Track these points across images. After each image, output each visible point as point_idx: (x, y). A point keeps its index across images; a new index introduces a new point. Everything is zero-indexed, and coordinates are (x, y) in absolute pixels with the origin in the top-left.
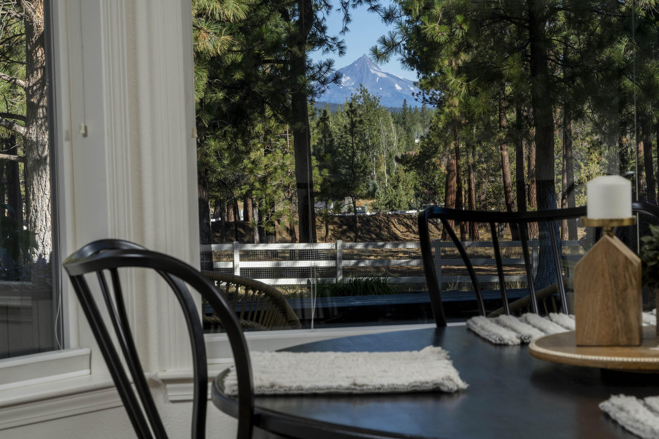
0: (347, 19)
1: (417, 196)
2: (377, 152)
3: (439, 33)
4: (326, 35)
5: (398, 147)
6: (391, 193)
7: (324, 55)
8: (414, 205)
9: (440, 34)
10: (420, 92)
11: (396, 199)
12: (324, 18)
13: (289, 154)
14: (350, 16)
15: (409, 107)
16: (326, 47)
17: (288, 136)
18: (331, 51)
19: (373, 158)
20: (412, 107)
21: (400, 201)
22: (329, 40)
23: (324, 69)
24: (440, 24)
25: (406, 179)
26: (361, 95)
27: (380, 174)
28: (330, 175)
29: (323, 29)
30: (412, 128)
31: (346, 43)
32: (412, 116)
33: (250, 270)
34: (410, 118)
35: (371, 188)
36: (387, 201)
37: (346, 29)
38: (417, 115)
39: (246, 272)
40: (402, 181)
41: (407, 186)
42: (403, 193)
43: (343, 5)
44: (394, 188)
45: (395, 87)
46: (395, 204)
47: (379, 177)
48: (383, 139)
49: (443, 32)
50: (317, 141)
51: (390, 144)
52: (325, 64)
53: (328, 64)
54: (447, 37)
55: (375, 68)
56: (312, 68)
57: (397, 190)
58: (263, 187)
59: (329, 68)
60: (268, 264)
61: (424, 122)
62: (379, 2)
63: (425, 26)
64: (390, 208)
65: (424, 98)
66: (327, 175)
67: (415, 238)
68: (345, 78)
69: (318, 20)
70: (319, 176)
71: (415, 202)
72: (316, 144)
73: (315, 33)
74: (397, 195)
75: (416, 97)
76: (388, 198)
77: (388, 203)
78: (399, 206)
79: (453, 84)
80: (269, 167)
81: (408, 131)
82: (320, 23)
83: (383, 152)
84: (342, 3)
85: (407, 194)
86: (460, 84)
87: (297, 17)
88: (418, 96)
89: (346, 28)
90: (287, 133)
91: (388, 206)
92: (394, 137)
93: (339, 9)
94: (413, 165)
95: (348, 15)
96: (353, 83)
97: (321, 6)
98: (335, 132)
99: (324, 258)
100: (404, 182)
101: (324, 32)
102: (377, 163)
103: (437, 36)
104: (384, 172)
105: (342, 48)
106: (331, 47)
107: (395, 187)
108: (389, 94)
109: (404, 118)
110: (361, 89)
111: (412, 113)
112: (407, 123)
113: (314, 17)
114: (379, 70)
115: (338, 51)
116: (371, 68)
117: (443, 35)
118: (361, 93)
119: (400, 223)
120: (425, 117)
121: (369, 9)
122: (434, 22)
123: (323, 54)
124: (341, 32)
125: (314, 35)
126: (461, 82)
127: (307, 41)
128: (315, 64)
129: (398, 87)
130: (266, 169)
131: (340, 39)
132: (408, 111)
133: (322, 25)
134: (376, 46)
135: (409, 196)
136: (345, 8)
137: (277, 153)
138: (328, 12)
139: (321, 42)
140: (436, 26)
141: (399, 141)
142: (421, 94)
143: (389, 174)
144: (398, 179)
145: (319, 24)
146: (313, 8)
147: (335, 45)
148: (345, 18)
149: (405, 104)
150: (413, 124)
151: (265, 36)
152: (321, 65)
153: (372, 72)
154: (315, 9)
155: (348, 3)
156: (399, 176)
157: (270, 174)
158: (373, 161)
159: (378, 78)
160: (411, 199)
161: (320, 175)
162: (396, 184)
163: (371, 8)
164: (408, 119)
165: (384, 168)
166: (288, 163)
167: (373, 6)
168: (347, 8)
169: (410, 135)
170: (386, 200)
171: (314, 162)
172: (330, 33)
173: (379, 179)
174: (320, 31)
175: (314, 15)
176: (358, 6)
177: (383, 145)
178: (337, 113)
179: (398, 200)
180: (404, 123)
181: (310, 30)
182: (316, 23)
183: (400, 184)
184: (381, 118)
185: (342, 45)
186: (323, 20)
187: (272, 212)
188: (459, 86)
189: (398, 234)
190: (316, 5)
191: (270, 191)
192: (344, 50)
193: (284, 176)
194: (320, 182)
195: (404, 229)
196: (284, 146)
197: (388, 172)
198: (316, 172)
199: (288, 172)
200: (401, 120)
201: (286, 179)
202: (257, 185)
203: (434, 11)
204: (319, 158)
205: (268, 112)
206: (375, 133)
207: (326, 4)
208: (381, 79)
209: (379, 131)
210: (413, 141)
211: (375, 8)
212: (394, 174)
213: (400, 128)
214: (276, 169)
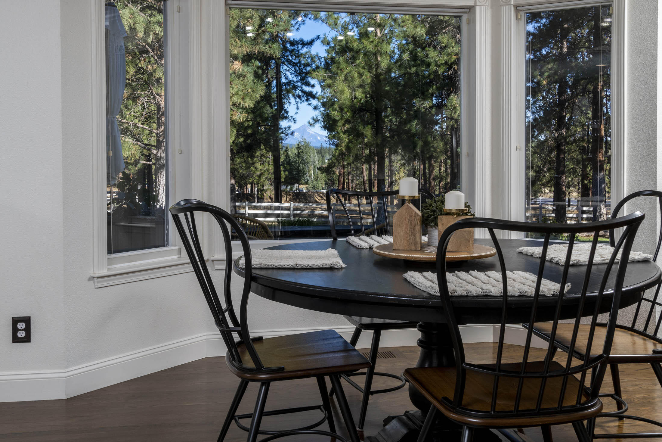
0: (298, 108)
1: (326, 184)
2: (309, 165)
3: (337, 115)
5: (318, 163)
6: (314, 182)
7: (287, 123)
8: (324, 188)
10: (328, 140)
13: (271, 165)
19: (307, 168)
20: (325, 147)
22: (290, 117)
23: (287, 129)
24: (337, 112)
25: (321, 177)
27: (310, 174)
28: (288, 174)
29: (287, 113)
32: (324, 150)
33: (253, 214)
35: (306, 180)
37: (297, 112)
39: (251, 215)
41: (322, 180)
42: (320, 183)
43: (296, 102)
48: (312, 160)
49: (339, 115)
50: (283, 159)
51: (315, 162)
52: (288, 127)
54: (340, 117)
55: (309, 130)
56: (282, 129)
58: (260, 179)
61: (330, 153)
63: (331, 113)
65: (330, 143)
67: (325, 202)
72: (283, 161)
73: (284, 114)
74: (317, 184)
75: (326, 142)
78: (318, 188)
79: (343, 137)
81: (323, 156)
87: (276, 107)
90: (270, 156)
91: (313, 188)
92: (317, 159)
93: (294, 104)
94: (324, 171)
96: (300, 136)
97: (287, 103)
99: (285, 209)
102: (309, 170)
103: (336, 117)
104: (312, 174)
106: (290, 120)
107: (317, 180)
108: (315, 141)
110: (303, 138)
113: (284, 107)
114: (311, 131)
115: (293, 122)
116: (307, 130)
118: (303, 140)
119: (318, 195)
120: (330, 151)
122: (335, 111)
124: (295, 114)
126: (346, 137)
127: (280, 117)
129: (319, 138)
130: (261, 171)
131: (294, 117)
132: (323, 148)
135: (322, 184)
137: (266, 164)
138: (289, 105)
139: (286, 118)
140: (335, 113)
141: (319, 160)
144: (318, 177)
145: (285, 110)
149: (322, 145)
150: (325, 154)
151: (262, 114)
155: (298, 102)
157: (262, 173)
159: (310, 134)
165: (312, 172)
166: (270, 168)
170: (312, 186)
172: (290, 114)
173: (310, 177)
176: (303, 103)
177: (312, 163)
179: (317, 186)
180: (321, 153)
181: (282, 112)
184: (311, 151)
185: (295, 119)
186: (287, 108)
187: (263, 189)
189: (318, 200)
190: (284, 102)
191: (262, 180)
192: (296, 122)
193: (268, 174)
194: (284, 177)
195: (320, 198)
196: (269, 161)
197: (314, 174)
198: (282, 173)
199: (270, 172)
200: (320, 152)
201: (269, 175)
202: (257, 178)
203: (335, 106)
204: (284, 167)
205: (262, 147)
206: (308, 157)
207: (289, 102)
208: (312, 134)
209: (310, 156)
210: (325, 161)
211: (309, 104)
212: (316, 175)
213: (319, 155)
214: (265, 171)
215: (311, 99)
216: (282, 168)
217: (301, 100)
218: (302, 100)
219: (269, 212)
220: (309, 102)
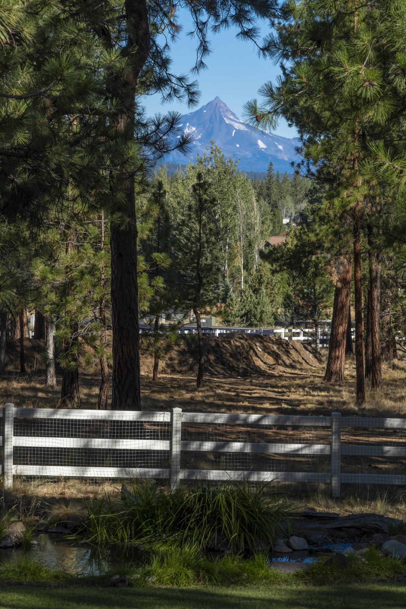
0: (204, 48)
1: (285, 305)
2: (230, 239)
3: (365, 81)
4: (169, 72)
5: (262, 232)
6: (249, 299)
7: (165, 104)
8: (282, 319)
9: (367, 83)
10: (303, 162)
11: (256, 308)
12: (167, 45)
13: (103, 252)
14: (208, 45)
15: (275, 173)
16: (167, 90)
17: (103, 223)
18: (175, 99)
19: (225, 247)
20: (280, 173)
21: (262, 312)
22: (174, 80)
23: (164, 128)
24: (367, 66)
25: (272, 280)
26: (212, 156)
27: (234, 269)
28: (165, 286)
29: (165, 63)
30: (280, 202)
31: (199, 86)
32: (279, 186)
33: (30, 450)
34: (277, 188)
35: (221, 291)
36: (243, 312)
37: (201, 65)
38: (287, 184)
39: (24, 454)
40: (266, 281)
41: (273, 289)
42: (267, 300)
43: (198, 26)
44: (254, 292)
45: (257, 145)
46: (255, 316)
47: (232, 274)
48: (240, 221)
49: (373, 80)
50: (148, 232)
51: (250, 227)
52: (166, 119)
53: (171, 120)
54: (378, 89)
55: (231, 117)
56: (145, 126)
57: (258, 296)
58: (62, 301)
59: (172, 127)
60: (59, 441)
61: (297, 196)
62: (256, 24)
63: (342, 69)
64: (247, 321)
65: (309, 171)
66: (162, 285)
67: (284, 372)
68: (188, 129)
69: (157, 48)
70: (148, 287)
71: (283, 314)
72: (145, 237)
73: (152, 69)
74: (258, 304)
75: (297, 169)
76: (245, 306)
77: (245, 314)
78: (261, 320)
79: (387, 170)
80: (71, 270)
81: (274, 206)
82: (160, 53)
83: (240, 238)
84: (197, 23)
85: (272, 301)
86: (398, 171)
87: (124, 42)
88: (300, 167)
89: (202, 62)
90: (101, 219)
91: (245, 318)
92: (256, 217)
93: (192, 33)
94: (284, 265)
95: (205, 42)
96: (200, 137)
97: (163, 27)
98: (173, 206)
99: (151, 435)
100: (268, 283)
101: (166, 68)
102: (230, 253)
103: (362, 86)
104: (239, 267)
105: (193, 93)
106: (175, 91)
107: (256, 291)
108: (249, 154)
109: (268, 189)
110: (212, 148)
111: (280, 182)
112: (273, 195)
113: (151, 43)
114: (236, 120)
115: (186, 99)
116: (225, 117)
117: (373, 85)
118: (212, 153)
119: (265, 349)
120: (298, 188)
121: (238, 35)
122: (357, 63)
123: (163, 102)
124: (193, 69)
125: (151, 70)
126: (399, 168)
127: (138, 80)
128: (149, 118)
129: (261, 145)
130: (67, 273)
131: (191, 79)
132: (274, 179)
133: (164, 56)
134: (255, 101)
135: (274, 303)
136: (201, 30)
137: (85, 250)
138: (173, 36)
139: (161, 83)
140: (360, 69)
141: (263, 223)
142: (305, 164)
143: (247, 270)
144: (260, 280)
145: (158, 53)
146: (151, 29)
147: (182, 90)
148: (200, 47)
149: (270, 170)
150: (281, 198)
151: (66, 73)
152: (158, 121)
153: (227, 122)
154: (154, 31)
155: (206, 23)
156: (261, 276)
157: (73, 281)
158: (225, 251)
159: (234, 131)
160: (278, 308)
161: (150, 285)
162: (257, 287)
163: (241, 33)
164: (275, 191)
165: (240, 262)
166: (101, 265)
167: (245, 30)
168: (204, 31)
169: (276, 213)
170: (242, 310)
171: (141, 265)
173: (232, 276)
174: (159, 66)
175: (152, 39)
176: (222, 29)
177: (240, 229)
178: (177, 180)
179: (259, 310)
180: (269, 196)
181: (144, 63)
182: (154, 53)
183: (263, 288)
184: (239, 190)
185: (193, 90)
186: (165, 48)
187: (73, 340)
188: (396, 174)
189: (263, 366)
190: (154, 25)
191: (72, 307)
192: (196, 98)
193: (94, 286)
194: (149, 295)
195: (271, 360)
196: (98, 240)
197: (246, 267)
198: (143, 280)
199: (100, 279)
200: (265, 191)
201: (97, 290)
202: (53, 297)
203: (359, 43)
204: (148, 259)
205: (71, 191)
206: (230, 211)
207: (171, 24)
208: (238, 132)
209: (235, 208)
210: (280, 222)
211: (248, 34)
212: (253, 271)
213: (262, 202)
214: (82, 273)
215: (253, 15)
216: (142, 264)
217: (217, 16)
218: (222, 17)
219: (98, 443)
220: (247, 26)
